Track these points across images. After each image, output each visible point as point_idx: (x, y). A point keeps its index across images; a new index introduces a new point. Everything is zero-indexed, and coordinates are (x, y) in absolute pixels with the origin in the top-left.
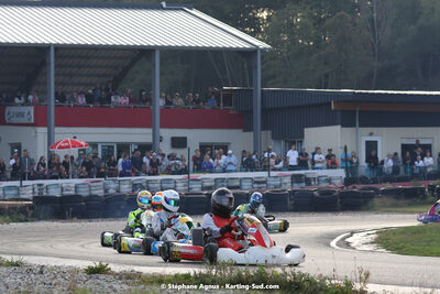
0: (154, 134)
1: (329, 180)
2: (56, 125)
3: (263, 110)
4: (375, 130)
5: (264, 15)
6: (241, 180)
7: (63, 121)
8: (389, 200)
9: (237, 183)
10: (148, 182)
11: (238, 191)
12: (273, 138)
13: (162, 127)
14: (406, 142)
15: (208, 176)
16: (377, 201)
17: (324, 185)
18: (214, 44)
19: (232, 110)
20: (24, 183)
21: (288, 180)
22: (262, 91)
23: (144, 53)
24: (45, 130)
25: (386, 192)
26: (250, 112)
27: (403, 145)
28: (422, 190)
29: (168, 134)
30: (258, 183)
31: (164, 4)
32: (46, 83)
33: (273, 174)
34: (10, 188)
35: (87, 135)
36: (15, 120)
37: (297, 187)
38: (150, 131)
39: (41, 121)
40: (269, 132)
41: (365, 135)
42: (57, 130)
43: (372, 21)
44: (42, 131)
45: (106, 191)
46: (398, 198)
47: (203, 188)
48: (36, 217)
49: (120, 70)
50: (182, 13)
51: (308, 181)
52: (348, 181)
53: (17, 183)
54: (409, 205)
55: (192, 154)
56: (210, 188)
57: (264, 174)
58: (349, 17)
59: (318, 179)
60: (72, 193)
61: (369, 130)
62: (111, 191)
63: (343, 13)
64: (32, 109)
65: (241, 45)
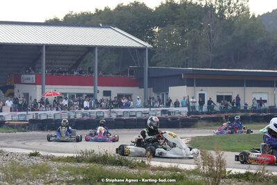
0: (94, 89)
1: (180, 113)
2: (46, 84)
3: (149, 78)
4: (203, 88)
5: (157, 30)
6: (136, 112)
7: (49, 83)
8: (205, 123)
9: (134, 114)
10: (90, 113)
11: (135, 118)
12: (154, 91)
13: (99, 85)
14: (219, 94)
15: (120, 110)
16: (199, 123)
17: (177, 115)
18: (124, 45)
19: (134, 77)
20: (29, 113)
21: (159, 112)
22: (148, 69)
23: (90, 49)
24: (40, 86)
25: (203, 119)
26: (142, 79)
27: (217, 96)
28: (222, 118)
29: (102, 89)
30: (145, 114)
31: (101, 25)
32: (41, 64)
33: (152, 109)
34: (22, 115)
35: (61, 89)
36: (26, 82)
37: (164, 116)
38: (92, 87)
39: (38, 82)
40: (152, 89)
41: (199, 90)
42: (46, 86)
43: (209, 33)
44: (39, 87)
45: (69, 117)
46: (210, 122)
47: (117, 116)
48: (30, 129)
49: (80, 57)
50: (110, 29)
51: (169, 113)
52: (189, 113)
53: (25, 113)
54: (215, 125)
55: (113, 99)
56: (121, 116)
57: (148, 109)
58: (198, 31)
59: (174, 112)
60: (52, 118)
61: (201, 88)
62: (72, 117)
63: (195, 29)
64: (34, 76)
65: (138, 45)
